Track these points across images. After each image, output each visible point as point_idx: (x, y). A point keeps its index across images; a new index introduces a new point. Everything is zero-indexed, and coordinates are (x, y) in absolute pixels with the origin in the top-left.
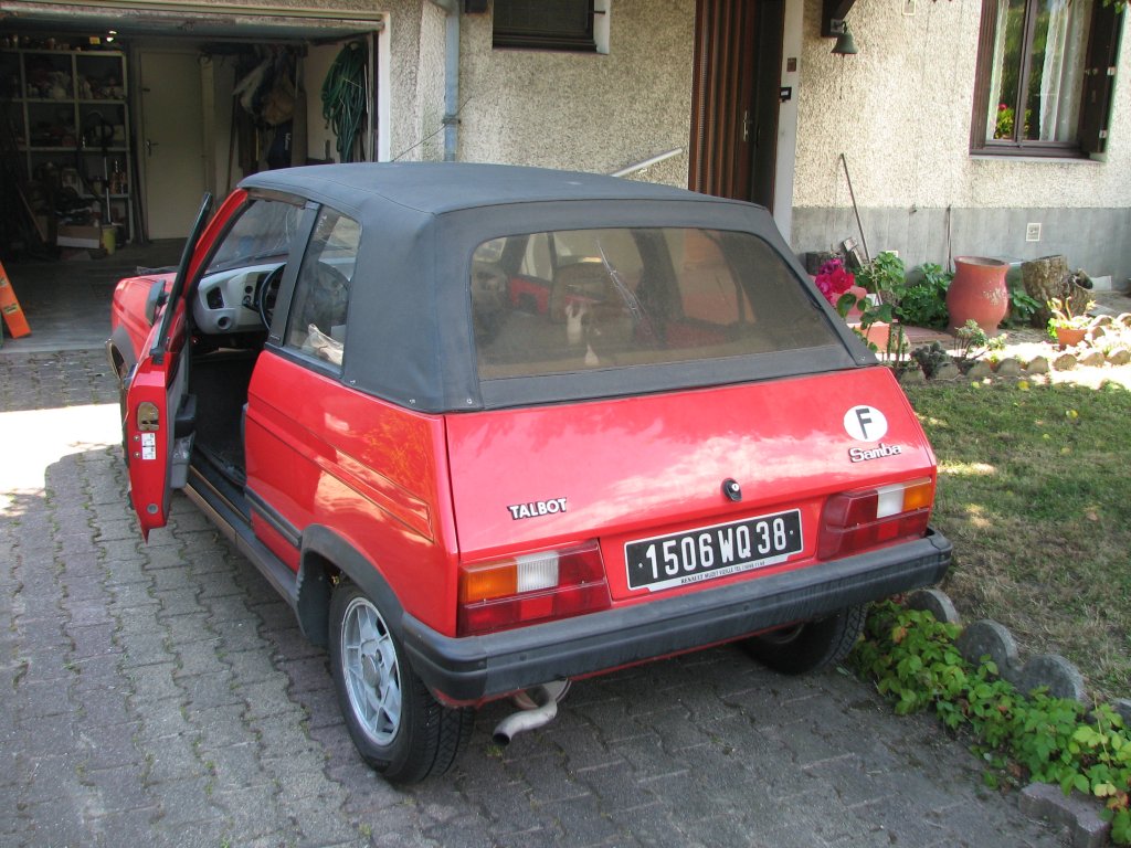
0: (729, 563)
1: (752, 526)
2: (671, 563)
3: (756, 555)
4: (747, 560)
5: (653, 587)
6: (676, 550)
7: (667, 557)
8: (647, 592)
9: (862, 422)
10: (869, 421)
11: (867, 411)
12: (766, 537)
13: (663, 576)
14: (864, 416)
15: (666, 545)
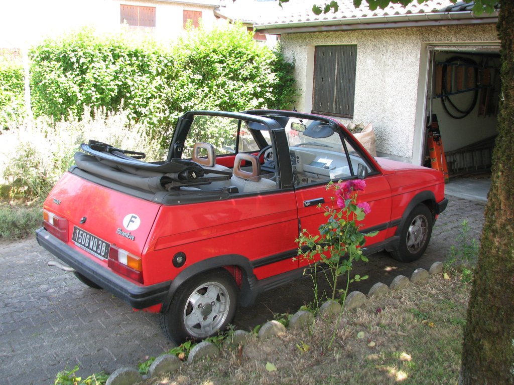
0: (90, 249)
1: (98, 240)
2: (80, 238)
3: (96, 252)
4: (94, 251)
5: (76, 243)
6: (82, 235)
7: (80, 236)
8: (74, 243)
9: (131, 221)
10: (133, 222)
11: (135, 218)
12: (100, 247)
13: (77, 242)
14: (133, 219)
15: (81, 232)
